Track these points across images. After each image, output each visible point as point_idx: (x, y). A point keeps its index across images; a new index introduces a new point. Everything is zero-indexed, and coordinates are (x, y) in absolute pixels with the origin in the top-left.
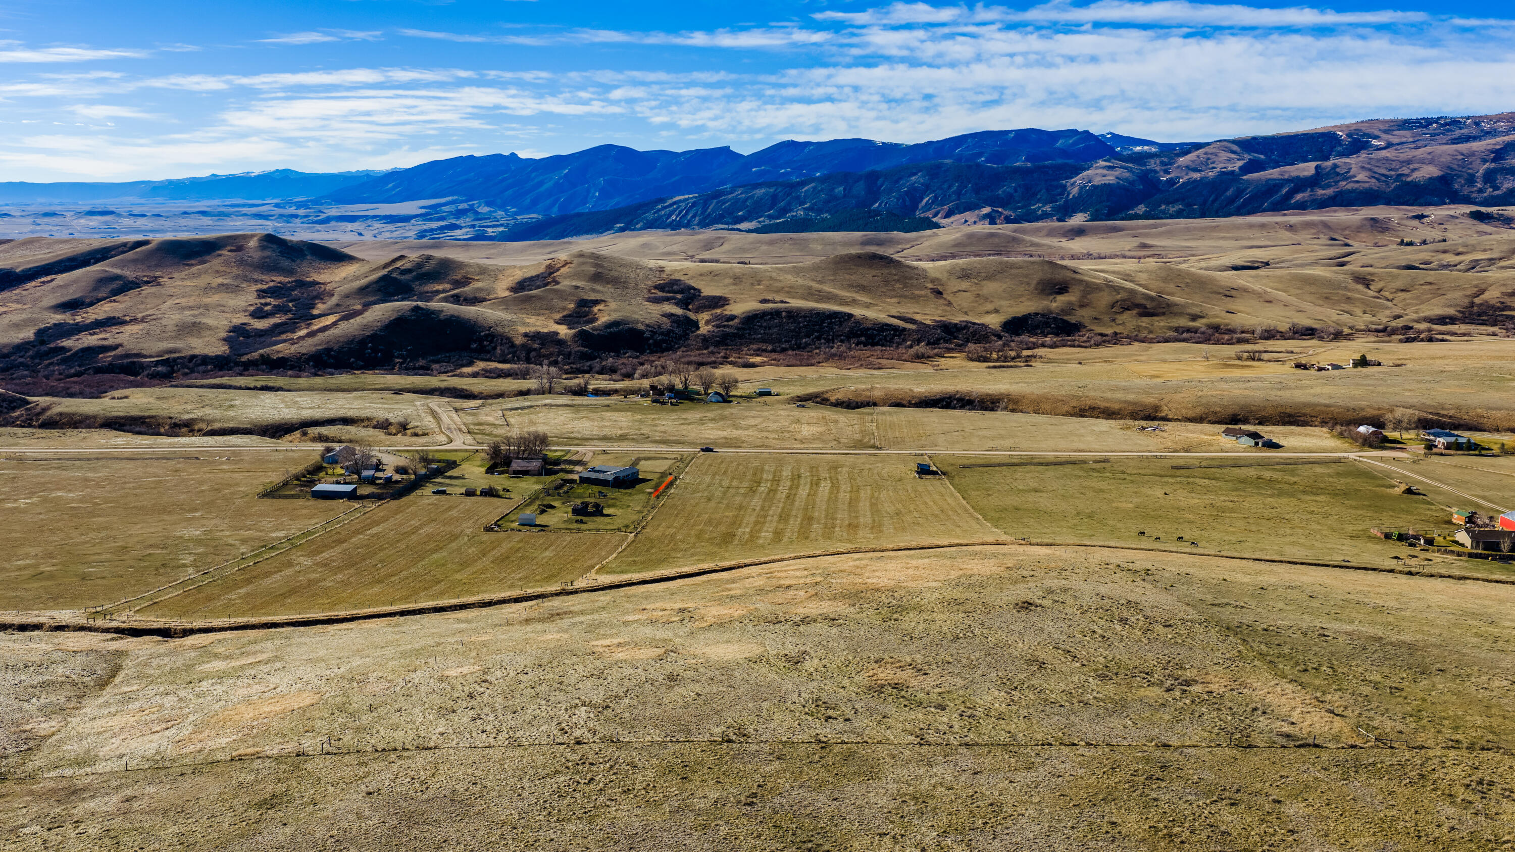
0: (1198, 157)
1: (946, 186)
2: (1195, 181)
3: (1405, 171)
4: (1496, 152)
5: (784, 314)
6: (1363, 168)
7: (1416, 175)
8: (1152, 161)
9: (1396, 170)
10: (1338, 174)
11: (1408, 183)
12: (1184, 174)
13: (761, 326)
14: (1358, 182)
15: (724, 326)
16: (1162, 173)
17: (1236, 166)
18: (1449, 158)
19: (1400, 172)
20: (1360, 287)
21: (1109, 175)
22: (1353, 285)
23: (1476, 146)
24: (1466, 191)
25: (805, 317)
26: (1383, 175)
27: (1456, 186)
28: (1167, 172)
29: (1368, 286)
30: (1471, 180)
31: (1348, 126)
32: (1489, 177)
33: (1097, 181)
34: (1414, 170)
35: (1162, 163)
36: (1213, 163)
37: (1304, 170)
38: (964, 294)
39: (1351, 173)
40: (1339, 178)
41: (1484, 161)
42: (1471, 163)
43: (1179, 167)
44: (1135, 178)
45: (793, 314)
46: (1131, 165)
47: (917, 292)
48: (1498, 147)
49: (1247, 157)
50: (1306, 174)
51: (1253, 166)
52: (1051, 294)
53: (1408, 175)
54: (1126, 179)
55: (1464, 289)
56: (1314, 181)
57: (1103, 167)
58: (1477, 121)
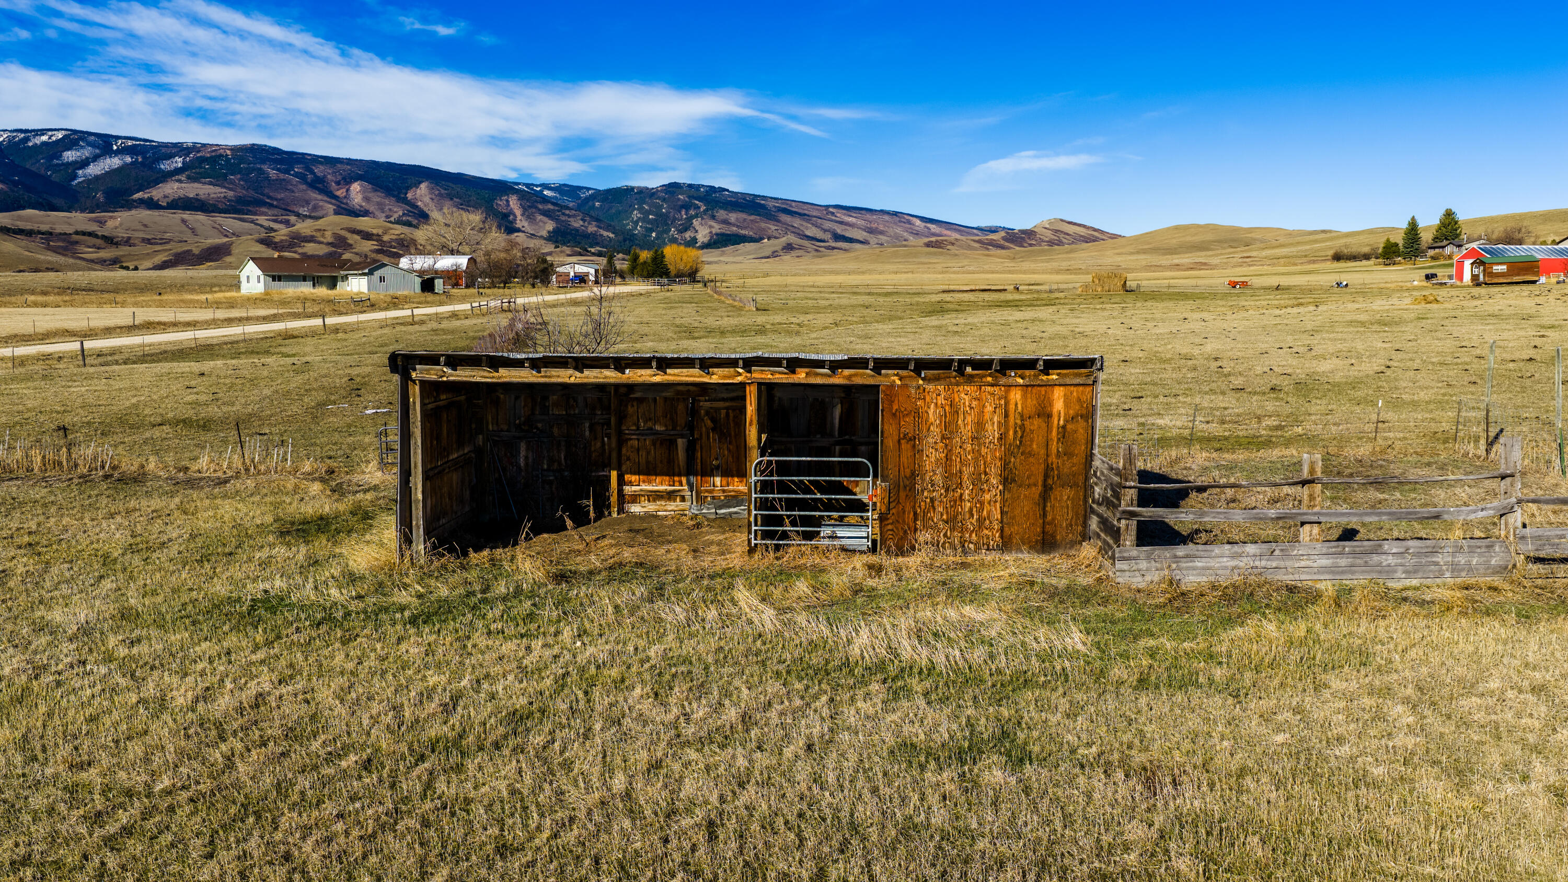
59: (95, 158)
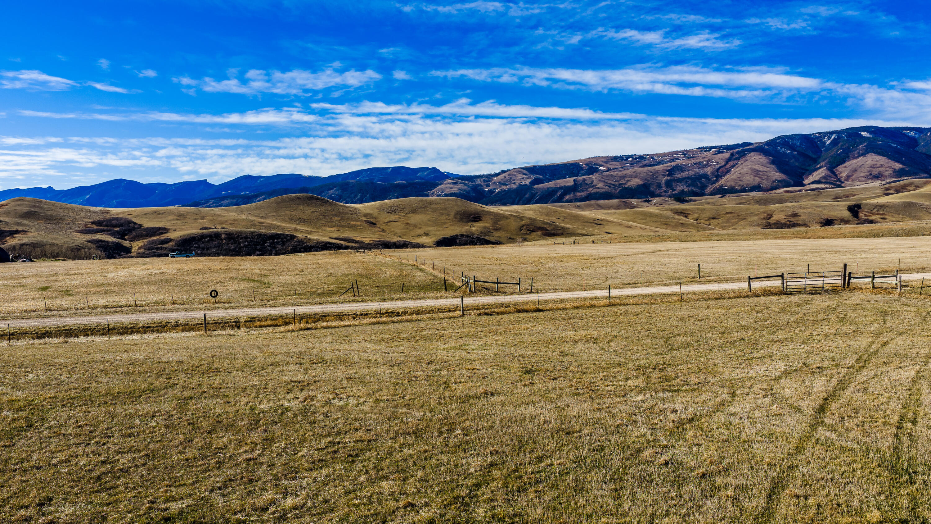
0: (505, 177)
1: (353, 196)
2: (506, 190)
3: (623, 182)
4: (669, 171)
6: (600, 180)
7: (629, 184)
8: (479, 180)
9: (618, 181)
10: (587, 184)
11: (626, 188)
12: (498, 186)
14: (598, 188)
16: (485, 187)
17: (528, 182)
18: (645, 175)
19: (620, 182)
21: (454, 187)
23: (658, 168)
24: (658, 192)
26: (612, 184)
27: (652, 189)
28: (488, 186)
30: (659, 186)
31: (585, 160)
32: (669, 184)
33: (447, 191)
34: (628, 181)
35: (485, 181)
36: (514, 180)
37: (567, 182)
38: (395, 223)
39: (594, 183)
40: (588, 186)
41: (664, 176)
42: (657, 177)
43: (494, 183)
44: (469, 189)
46: (466, 182)
47: (353, 223)
48: (669, 168)
49: (533, 177)
50: (569, 184)
51: (536, 181)
52: (468, 222)
53: (625, 184)
54: (465, 190)
56: (575, 188)
57: (450, 183)
58: (652, 157)
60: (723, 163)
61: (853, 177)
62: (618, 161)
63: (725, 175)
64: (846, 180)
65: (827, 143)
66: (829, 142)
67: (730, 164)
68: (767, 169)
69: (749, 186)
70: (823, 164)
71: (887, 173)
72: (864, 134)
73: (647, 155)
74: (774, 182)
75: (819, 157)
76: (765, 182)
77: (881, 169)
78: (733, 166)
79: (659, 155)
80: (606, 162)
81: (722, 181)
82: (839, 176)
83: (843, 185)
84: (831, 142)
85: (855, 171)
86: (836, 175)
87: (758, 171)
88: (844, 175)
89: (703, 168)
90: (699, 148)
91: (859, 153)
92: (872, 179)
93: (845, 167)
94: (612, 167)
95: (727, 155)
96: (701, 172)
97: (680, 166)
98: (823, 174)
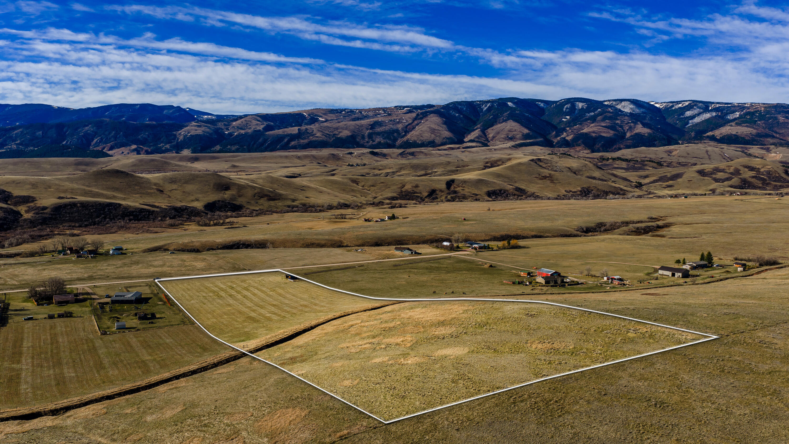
0: (242, 122)
1: (107, 133)
2: (242, 134)
3: (336, 132)
4: (371, 125)
5: (79, 205)
6: (318, 130)
7: (341, 134)
8: (220, 124)
9: (333, 132)
10: (308, 133)
11: (338, 138)
12: (236, 130)
13: (66, 212)
14: (317, 137)
15: (42, 213)
16: (225, 130)
17: (261, 128)
18: (353, 127)
19: (334, 133)
20: (355, 185)
21: (199, 130)
22: (352, 184)
23: (364, 121)
24: (362, 142)
25: (93, 206)
26: (328, 134)
27: (358, 140)
28: (227, 129)
29: (357, 184)
30: (363, 137)
31: (308, 111)
32: (370, 136)
33: (192, 133)
34: (340, 132)
35: (225, 125)
36: (250, 125)
37: (293, 131)
38: (176, 191)
39: (314, 133)
40: (309, 135)
41: (367, 129)
42: (362, 130)
43: (233, 127)
44: (212, 132)
45: (84, 205)
46: (209, 125)
47: (149, 191)
48: (372, 123)
49: (265, 123)
50: (294, 132)
51: (269, 128)
52: (222, 190)
54: (208, 132)
55: (397, 185)
56: (299, 136)
57: (195, 126)
58: (360, 111)
59: (699, 114)
60: (410, 122)
61: (496, 138)
62: (334, 113)
63: (411, 131)
64: (491, 140)
65: (484, 110)
66: (485, 108)
67: (416, 122)
68: (440, 129)
69: (427, 141)
70: (479, 126)
71: (518, 136)
72: (510, 104)
73: (357, 110)
74: (444, 139)
75: (478, 120)
76: (438, 138)
77: (515, 133)
78: (417, 125)
79: (365, 110)
80: (324, 114)
81: (409, 136)
82: (487, 136)
83: (488, 144)
84: (487, 109)
85: (498, 133)
86: (486, 136)
87: (434, 129)
88: (491, 136)
89: (396, 124)
90: (396, 107)
91: (503, 119)
92: (508, 140)
93: (492, 130)
94: (329, 119)
95: (414, 115)
96: (395, 127)
97: (379, 122)
98: (477, 135)
